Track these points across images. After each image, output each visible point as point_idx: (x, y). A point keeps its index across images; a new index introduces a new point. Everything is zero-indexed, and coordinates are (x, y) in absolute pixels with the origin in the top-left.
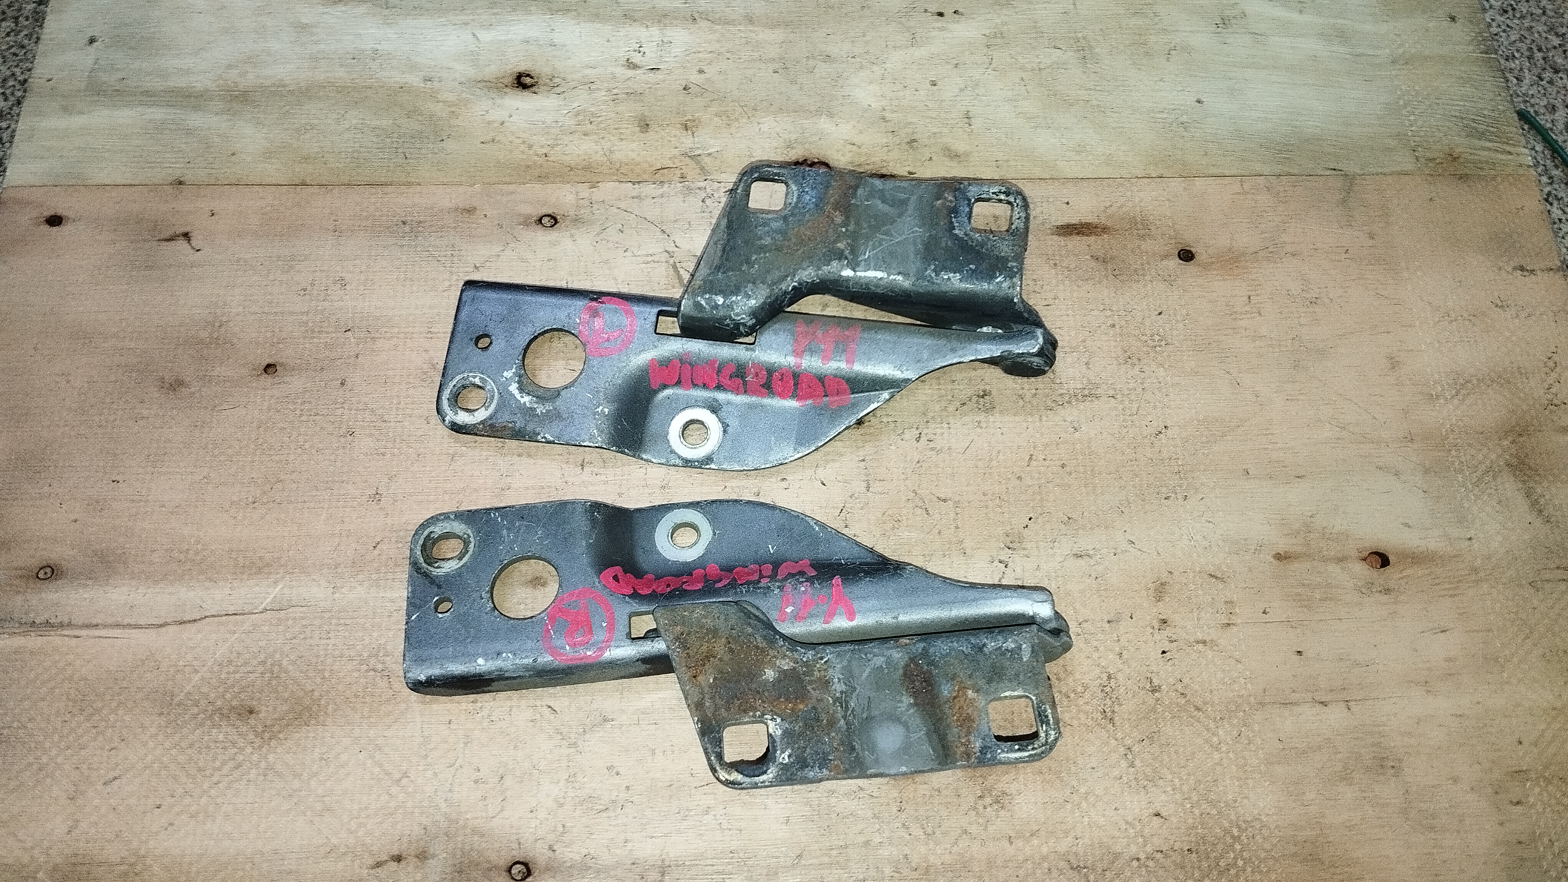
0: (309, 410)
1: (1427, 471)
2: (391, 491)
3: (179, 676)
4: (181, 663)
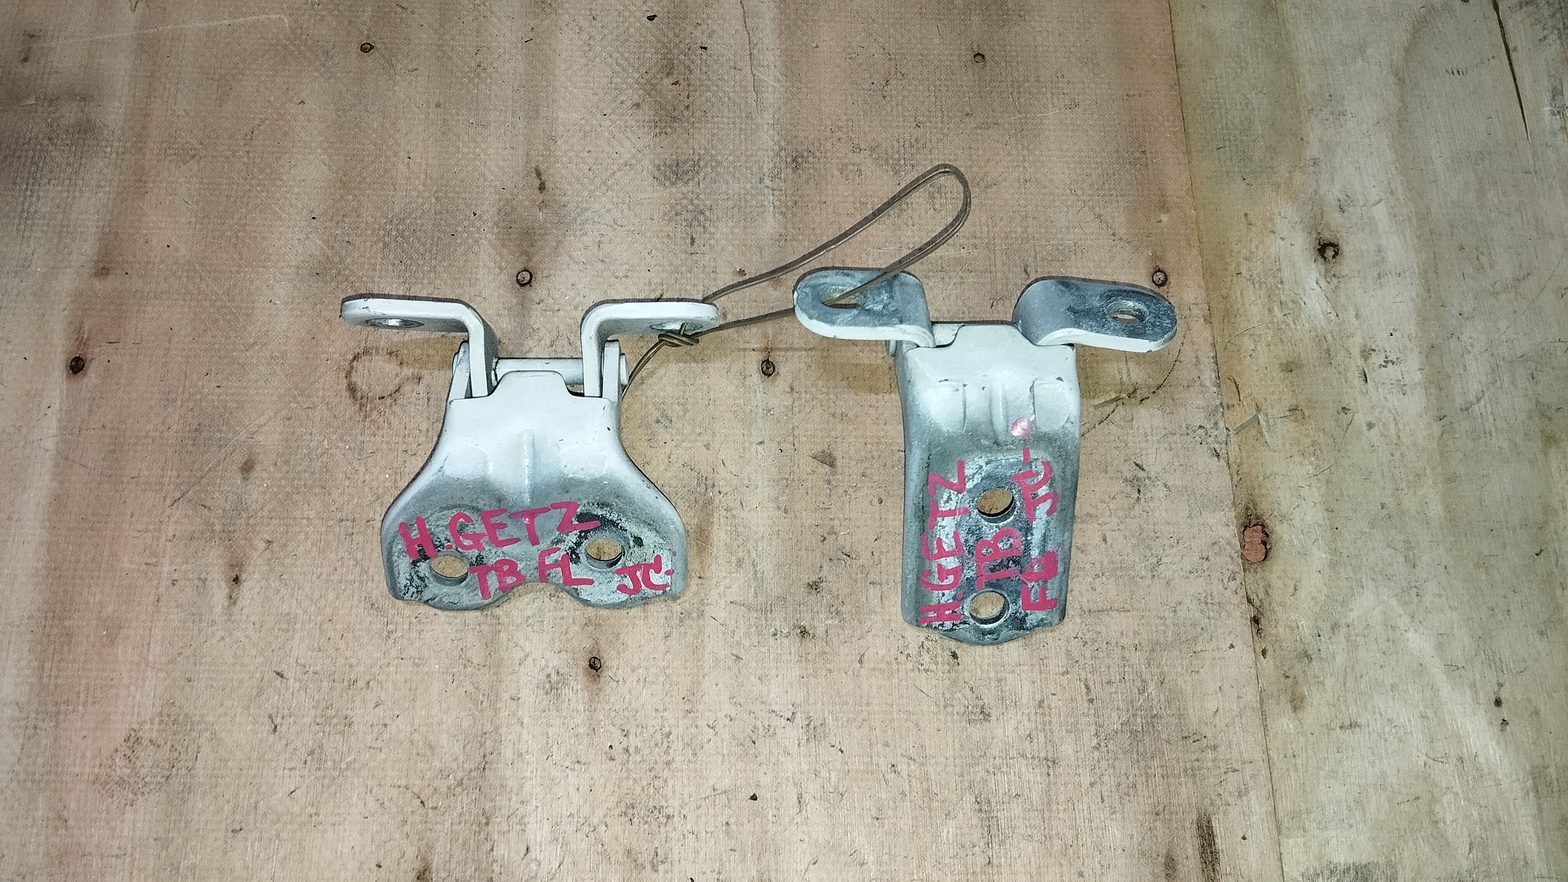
0: (940, 91)
3: (699, 21)
4: (710, 21)
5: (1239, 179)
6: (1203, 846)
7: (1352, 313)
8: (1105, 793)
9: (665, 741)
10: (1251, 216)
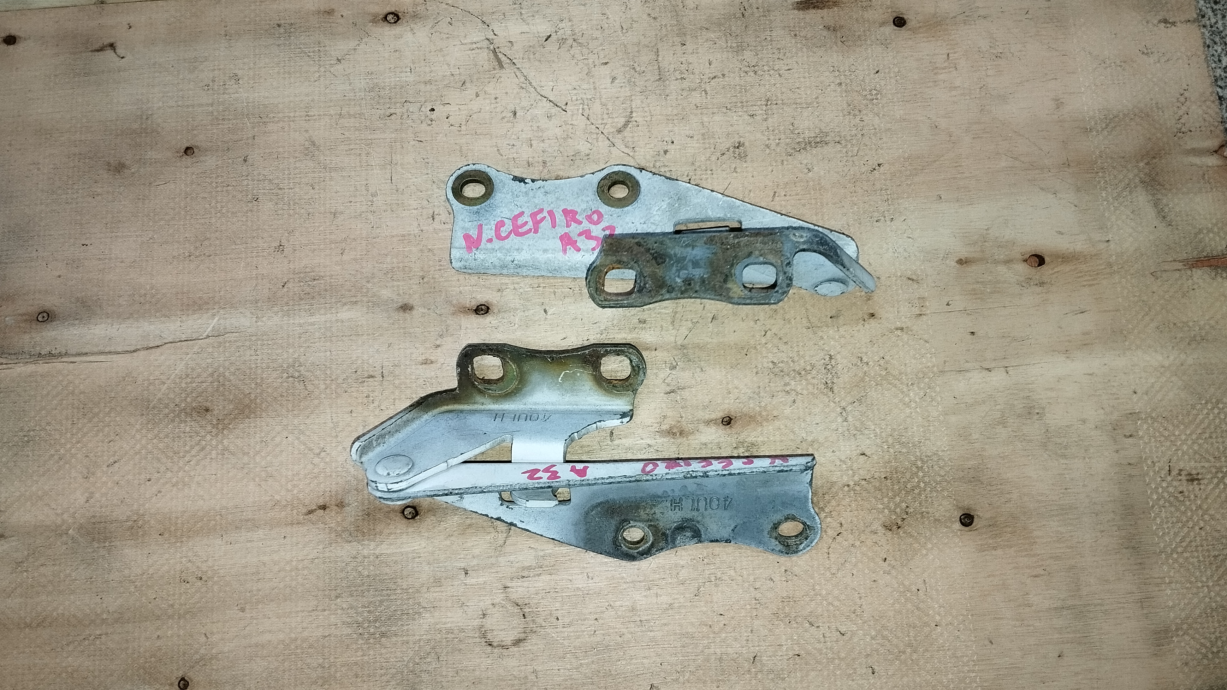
0: (222, 183)
1: (1078, 190)
2: (291, 243)
3: (151, 387)
4: (151, 378)
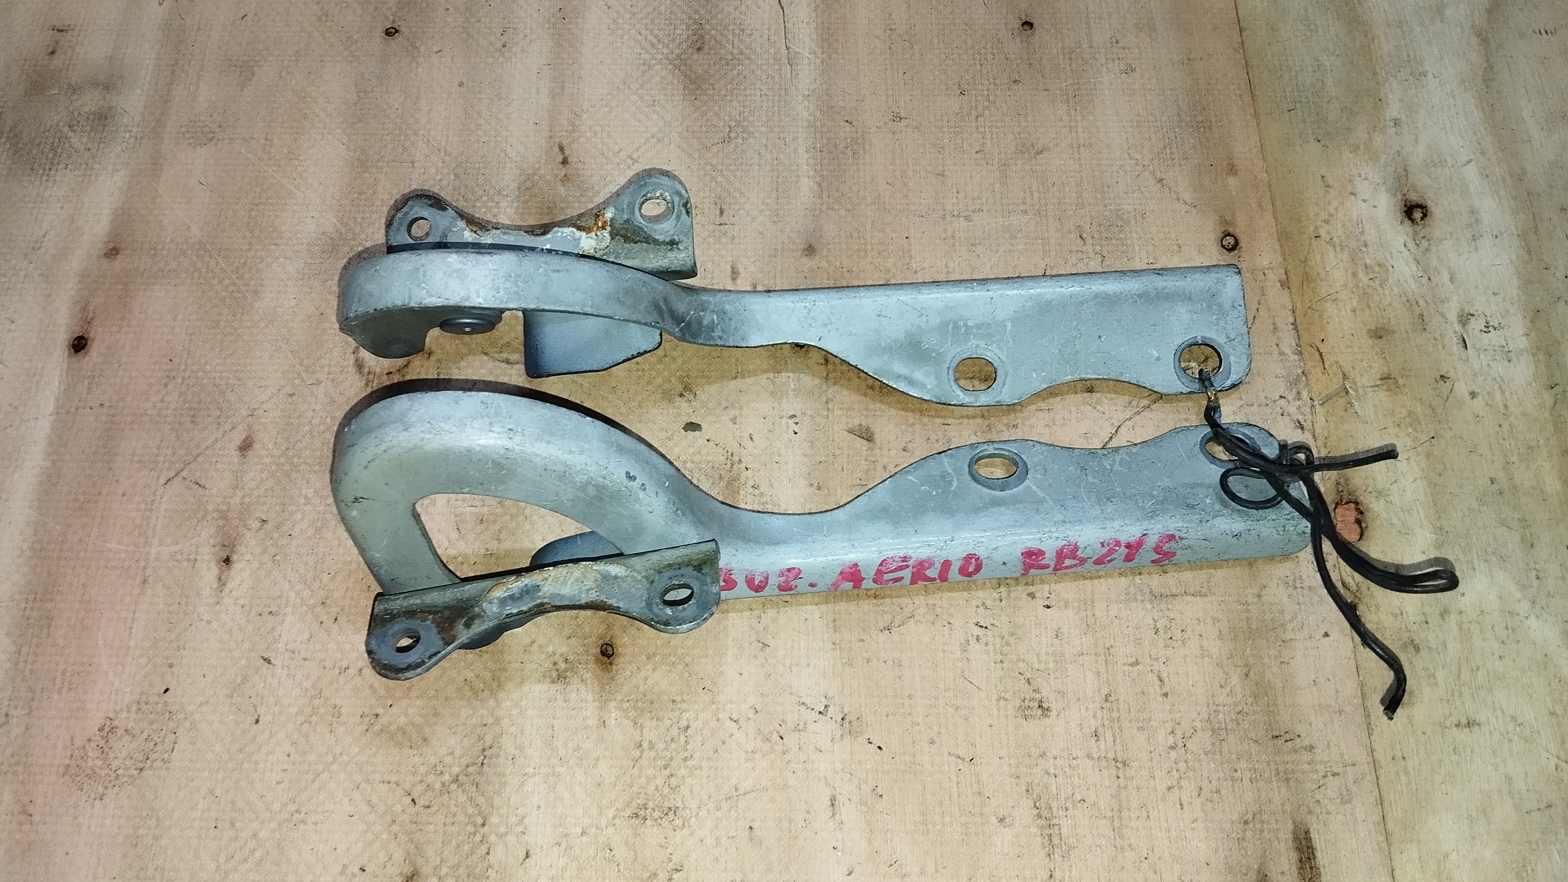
5: (1313, 143)
6: (1301, 861)
7: (1446, 277)
8: (1184, 798)
9: (683, 738)
10: (1330, 180)
